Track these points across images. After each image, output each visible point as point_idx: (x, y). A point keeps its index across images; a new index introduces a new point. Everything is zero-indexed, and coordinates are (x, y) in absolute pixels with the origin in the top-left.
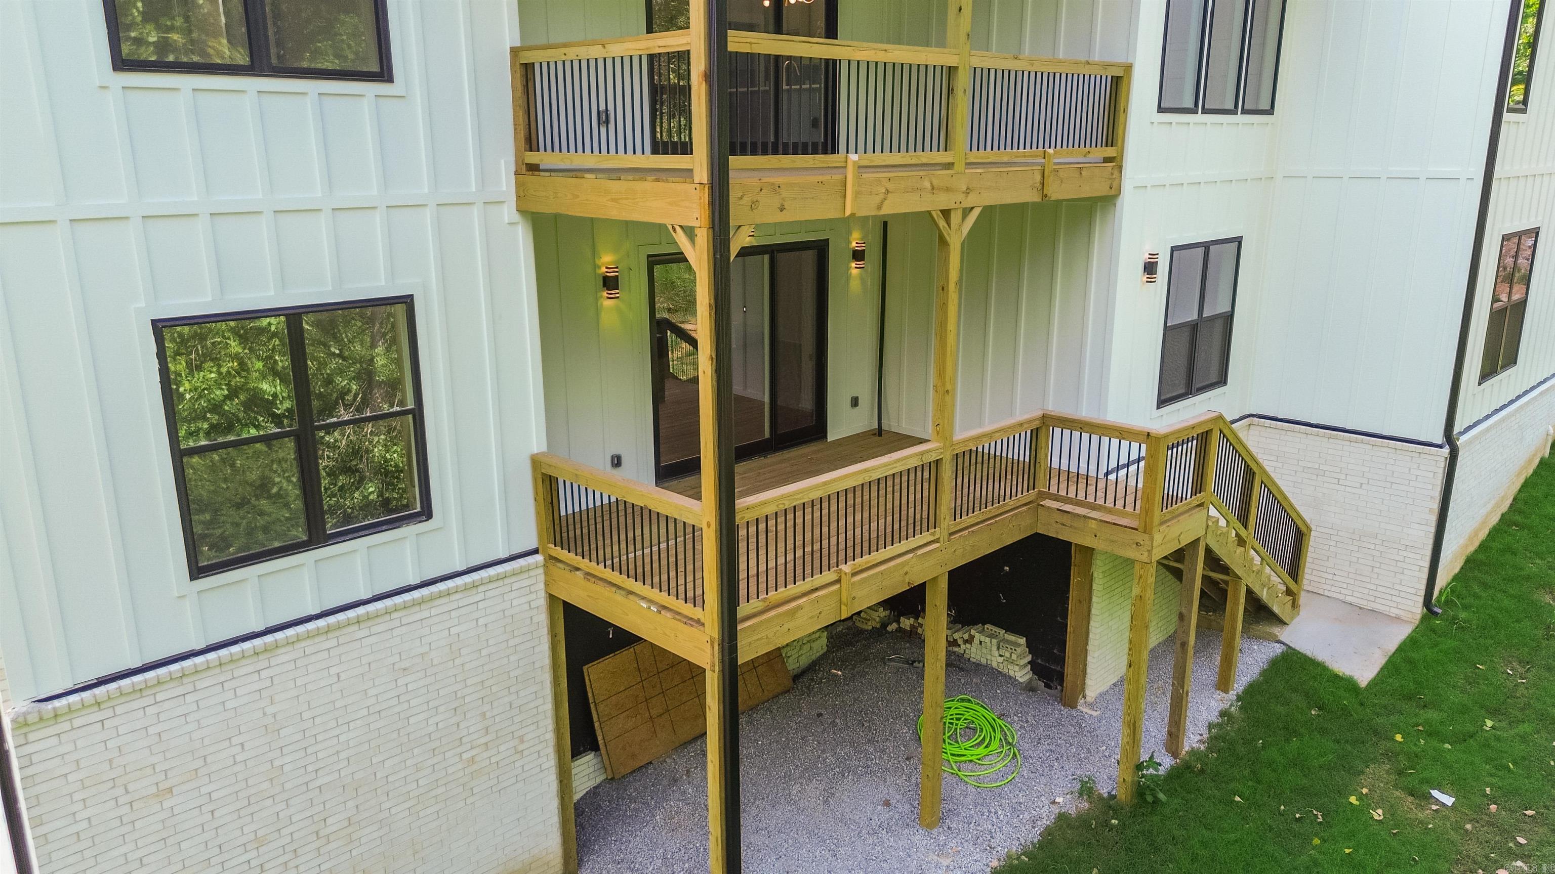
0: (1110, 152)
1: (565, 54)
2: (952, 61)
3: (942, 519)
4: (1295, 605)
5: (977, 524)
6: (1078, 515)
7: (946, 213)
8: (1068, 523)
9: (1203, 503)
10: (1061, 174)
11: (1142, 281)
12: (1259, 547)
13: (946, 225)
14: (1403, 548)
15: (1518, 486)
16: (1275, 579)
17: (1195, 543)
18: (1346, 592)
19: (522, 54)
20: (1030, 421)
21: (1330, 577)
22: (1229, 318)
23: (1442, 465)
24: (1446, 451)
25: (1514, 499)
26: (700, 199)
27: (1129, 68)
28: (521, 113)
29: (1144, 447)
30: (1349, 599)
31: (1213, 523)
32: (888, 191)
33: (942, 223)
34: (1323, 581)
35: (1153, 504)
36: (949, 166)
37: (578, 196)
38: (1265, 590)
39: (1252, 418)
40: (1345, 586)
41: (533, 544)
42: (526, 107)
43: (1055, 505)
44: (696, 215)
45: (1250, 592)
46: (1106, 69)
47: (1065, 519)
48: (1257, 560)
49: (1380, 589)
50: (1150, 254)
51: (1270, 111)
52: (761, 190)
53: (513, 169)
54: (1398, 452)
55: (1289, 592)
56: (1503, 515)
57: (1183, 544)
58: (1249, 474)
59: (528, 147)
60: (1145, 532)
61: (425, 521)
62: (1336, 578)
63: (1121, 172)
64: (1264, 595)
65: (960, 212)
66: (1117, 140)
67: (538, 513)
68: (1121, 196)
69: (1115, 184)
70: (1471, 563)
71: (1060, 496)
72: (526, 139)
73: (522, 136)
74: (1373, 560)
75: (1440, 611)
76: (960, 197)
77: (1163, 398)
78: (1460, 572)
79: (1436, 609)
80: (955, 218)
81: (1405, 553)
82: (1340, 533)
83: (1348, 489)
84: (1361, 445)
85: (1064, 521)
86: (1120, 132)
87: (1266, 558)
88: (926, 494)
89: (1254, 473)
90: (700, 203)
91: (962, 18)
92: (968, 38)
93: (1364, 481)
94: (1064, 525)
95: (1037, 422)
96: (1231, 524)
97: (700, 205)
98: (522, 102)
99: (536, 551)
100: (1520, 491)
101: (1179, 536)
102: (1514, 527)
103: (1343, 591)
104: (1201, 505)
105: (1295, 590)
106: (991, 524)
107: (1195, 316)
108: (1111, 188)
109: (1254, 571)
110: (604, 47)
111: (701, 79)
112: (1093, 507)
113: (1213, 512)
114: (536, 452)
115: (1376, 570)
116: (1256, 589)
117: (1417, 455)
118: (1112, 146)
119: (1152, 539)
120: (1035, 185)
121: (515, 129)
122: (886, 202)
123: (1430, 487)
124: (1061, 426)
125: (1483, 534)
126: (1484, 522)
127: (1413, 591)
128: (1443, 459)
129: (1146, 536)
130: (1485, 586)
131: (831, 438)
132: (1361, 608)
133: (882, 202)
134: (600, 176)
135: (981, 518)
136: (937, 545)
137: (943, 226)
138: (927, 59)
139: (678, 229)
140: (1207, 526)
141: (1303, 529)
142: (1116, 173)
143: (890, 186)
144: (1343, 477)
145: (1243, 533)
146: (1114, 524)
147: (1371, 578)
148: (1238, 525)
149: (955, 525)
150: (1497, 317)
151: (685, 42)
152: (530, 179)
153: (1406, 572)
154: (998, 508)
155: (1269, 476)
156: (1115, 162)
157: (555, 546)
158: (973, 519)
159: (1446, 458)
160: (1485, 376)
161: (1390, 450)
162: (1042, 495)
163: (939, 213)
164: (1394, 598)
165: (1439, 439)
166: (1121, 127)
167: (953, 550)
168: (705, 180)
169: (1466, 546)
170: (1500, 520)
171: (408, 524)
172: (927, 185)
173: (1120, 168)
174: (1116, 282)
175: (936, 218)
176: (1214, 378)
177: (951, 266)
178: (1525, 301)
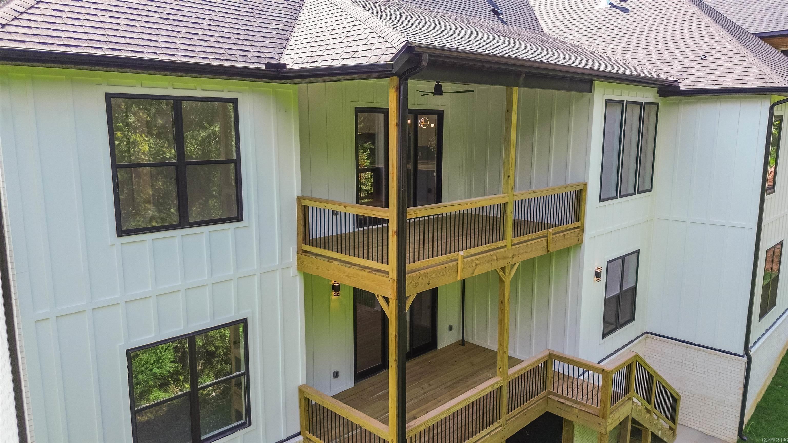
0: (578, 224)
1: (325, 206)
2: (505, 200)
3: (503, 414)
4: (674, 435)
5: (519, 413)
6: (569, 405)
7: (503, 269)
8: (563, 409)
9: (630, 398)
10: (556, 239)
11: (594, 280)
12: (656, 411)
13: (503, 274)
14: (726, 406)
15: (779, 362)
16: (664, 424)
17: (627, 418)
18: (699, 426)
19: (303, 201)
20: (543, 358)
21: (691, 417)
22: (634, 290)
23: (744, 366)
24: (745, 359)
25: (778, 369)
26: (392, 286)
27: (585, 185)
28: (301, 227)
29: (601, 376)
30: (700, 429)
31: (635, 406)
32: (477, 265)
33: (501, 274)
34: (687, 419)
35: (607, 404)
36: (504, 247)
37: (329, 270)
38: (660, 432)
39: (647, 334)
40: (698, 423)
41: (298, 430)
42: (304, 224)
43: (556, 399)
44: (390, 292)
45: (652, 433)
46: (575, 187)
47: (562, 407)
48: (656, 417)
49: (715, 425)
50: (597, 268)
51: (651, 190)
52: (420, 277)
53: (296, 250)
54: (722, 357)
55: (671, 429)
56: (773, 379)
57: (621, 421)
58: (651, 378)
59: (304, 242)
60: (603, 418)
61: (248, 427)
62: (693, 418)
63: (583, 232)
64: (660, 434)
65: (509, 267)
66: (581, 218)
67: (301, 415)
68: (583, 243)
69: (580, 239)
70: (759, 408)
71: (559, 394)
72: (303, 238)
73: (301, 237)
74: (712, 411)
75: (746, 439)
76: (510, 260)
77: (605, 332)
78: (754, 413)
79: (745, 438)
80: (507, 271)
81: (728, 409)
82: (694, 396)
83: (697, 374)
84: (704, 353)
85: (561, 408)
86: (582, 214)
87: (661, 416)
88: (495, 403)
89: (653, 377)
90: (392, 288)
91: (510, 180)
92: (513, 188)
93: (706, 371)
94: (561, 409)
95: (547, 357)
96: (643, 404)
97: (392, 289)
98: (302, 222)
99: (299, 434)
100: (780, 364)
101: (619, 417)
102: (779, 386)
103: (697, 425)
104: (629, 399)
105: (674, 428)
106: (526, 412)
107: (618, 291)
108: (579, 241)
109: (654, 424)
110: (345, 208)
111: (394, 234)
112: (576, 402)
113: (635, 400)
114: (301, 385)
115: (713, 416)
116: (656, 433)
117: (732, 360)
118: (579, 221)
119: (606, 422)
120: (544, 247)
121: (298, 233)
122: (476, 270)
123: (738, 376)
124: (559, 360)
125: (764, 391)
126: (764, 385)
127: (733, 428)
128: (744, 363)
129: (604, 421)
130: (768, 422)
131: (439, 348)
132: (706, 435)
133: (474, 270)
134: (341, 263)
135: (521, 410)
136: (501, 428)
137: (502, 275)
138: (494, 202)
139: (380, 297)
140: (632, 409)
141: (677, 397)
142: (581, 233)
143: (478, 262)
144: (695, 367)
145: (649, 407)
146: (587, 412)
147: (711, 420)
148: (646, 404)
149: (509, 416)
150: (765, 288)
151: (386, 215)
152: (303, 257)
153: (728, 418)
154: (529, 403)
155: (660, 377)
156: (581, 229)
157: (310, 433)
158: (517, 411)
159: (746, 363)
160: (762, 315)
161: (717, 356)
162: (549, 393)
163: (500, 269)
164: (723, 431)
165: (742, 352)
166: (583, 212)
167: (508, 429)
168: (395, 277)
169: (757, 399)
170: (772, 382)
171: (239, 430)
172: (495, 258)
173: (582, 231)
174: (582, 282)
175: (499, 272)
176: (628, 318)
177: (506, 292)
178: (778, 275)
